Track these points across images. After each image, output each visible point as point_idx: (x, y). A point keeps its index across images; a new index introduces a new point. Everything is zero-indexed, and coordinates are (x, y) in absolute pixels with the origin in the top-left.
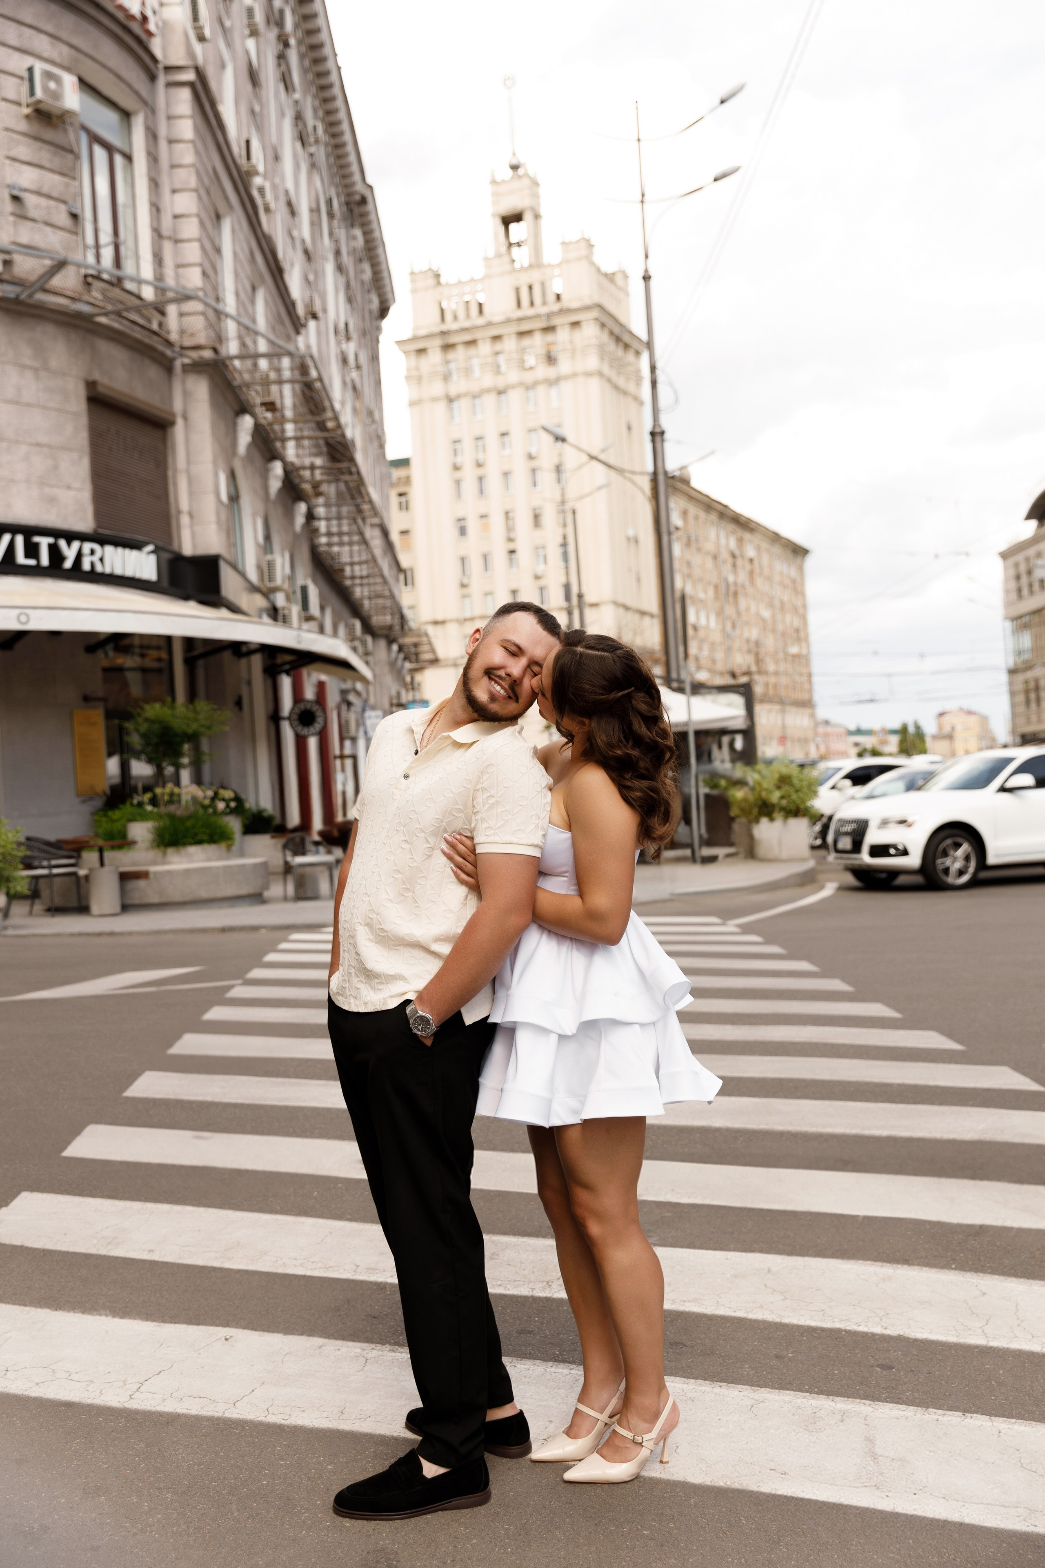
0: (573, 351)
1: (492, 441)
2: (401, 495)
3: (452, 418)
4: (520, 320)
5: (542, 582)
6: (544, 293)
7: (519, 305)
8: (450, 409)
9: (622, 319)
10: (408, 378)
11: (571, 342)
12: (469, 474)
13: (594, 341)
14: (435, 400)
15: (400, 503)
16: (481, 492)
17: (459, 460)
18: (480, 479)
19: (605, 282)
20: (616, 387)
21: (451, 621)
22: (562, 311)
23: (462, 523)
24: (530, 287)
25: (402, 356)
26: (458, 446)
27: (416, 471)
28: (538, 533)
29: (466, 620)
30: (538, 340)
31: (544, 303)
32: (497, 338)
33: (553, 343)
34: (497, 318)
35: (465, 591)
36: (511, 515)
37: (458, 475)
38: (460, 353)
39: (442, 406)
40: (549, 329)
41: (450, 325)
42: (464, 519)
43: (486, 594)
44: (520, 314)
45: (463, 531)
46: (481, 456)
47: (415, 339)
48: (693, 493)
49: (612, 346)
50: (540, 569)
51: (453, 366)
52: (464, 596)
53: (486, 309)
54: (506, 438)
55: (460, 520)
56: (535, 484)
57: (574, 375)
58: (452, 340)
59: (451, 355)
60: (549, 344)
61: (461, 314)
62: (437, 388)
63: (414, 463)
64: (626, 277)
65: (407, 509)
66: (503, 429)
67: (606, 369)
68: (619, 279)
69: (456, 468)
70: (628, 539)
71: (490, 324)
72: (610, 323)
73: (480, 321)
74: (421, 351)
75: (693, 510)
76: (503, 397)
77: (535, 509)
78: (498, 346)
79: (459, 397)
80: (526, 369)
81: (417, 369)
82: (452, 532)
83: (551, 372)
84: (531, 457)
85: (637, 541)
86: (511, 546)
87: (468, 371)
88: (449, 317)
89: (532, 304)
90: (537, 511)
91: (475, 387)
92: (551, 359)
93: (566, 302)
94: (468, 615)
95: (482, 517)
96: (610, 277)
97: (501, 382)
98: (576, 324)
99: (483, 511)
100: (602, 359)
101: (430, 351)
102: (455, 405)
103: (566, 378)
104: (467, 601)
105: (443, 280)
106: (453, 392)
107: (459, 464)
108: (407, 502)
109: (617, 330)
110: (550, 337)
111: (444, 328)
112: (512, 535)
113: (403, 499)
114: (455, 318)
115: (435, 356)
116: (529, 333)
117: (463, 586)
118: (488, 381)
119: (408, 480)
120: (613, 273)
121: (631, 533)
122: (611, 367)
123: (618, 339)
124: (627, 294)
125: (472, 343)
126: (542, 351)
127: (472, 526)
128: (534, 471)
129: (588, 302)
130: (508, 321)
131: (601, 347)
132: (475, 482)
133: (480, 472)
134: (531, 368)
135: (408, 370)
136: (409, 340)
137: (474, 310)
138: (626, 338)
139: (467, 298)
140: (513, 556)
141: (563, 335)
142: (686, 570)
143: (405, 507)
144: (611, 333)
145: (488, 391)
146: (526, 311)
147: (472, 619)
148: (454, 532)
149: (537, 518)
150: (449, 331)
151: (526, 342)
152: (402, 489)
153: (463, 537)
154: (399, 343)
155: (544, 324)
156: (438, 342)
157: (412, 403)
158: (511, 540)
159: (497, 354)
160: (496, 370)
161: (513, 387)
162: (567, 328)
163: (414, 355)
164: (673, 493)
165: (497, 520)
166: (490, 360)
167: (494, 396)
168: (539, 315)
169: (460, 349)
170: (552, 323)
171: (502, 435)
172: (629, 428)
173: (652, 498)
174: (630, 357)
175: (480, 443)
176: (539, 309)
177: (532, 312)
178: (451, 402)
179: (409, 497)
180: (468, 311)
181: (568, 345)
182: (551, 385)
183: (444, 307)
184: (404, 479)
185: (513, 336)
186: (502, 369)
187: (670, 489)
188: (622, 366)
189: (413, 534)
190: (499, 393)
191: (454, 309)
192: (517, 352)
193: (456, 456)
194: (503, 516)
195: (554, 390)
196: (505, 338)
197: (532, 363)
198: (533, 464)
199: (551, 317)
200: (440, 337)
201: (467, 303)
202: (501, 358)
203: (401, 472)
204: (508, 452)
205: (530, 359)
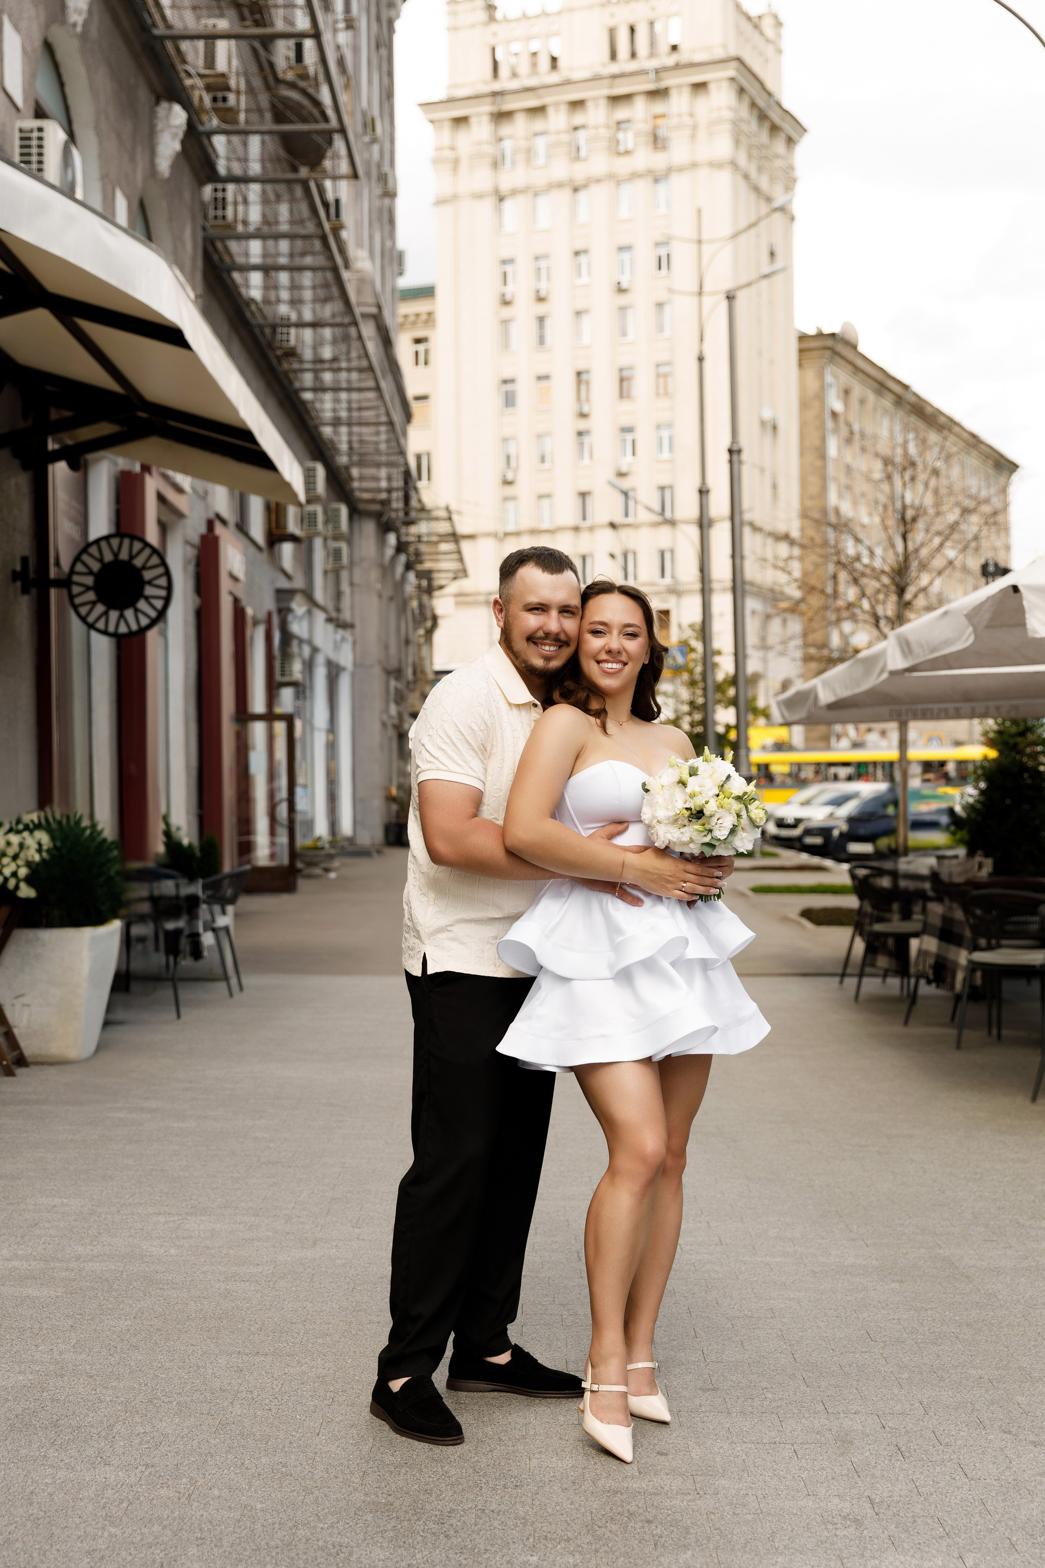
0: (695, 127)
1: (562, 261)
2: (418, 341)
3: (501, 225)
4: (614, 77)
5: (625, 484)
6: (653, 43)
7: (613, 56)
8: (499, 211)
9: (770, 85)
10: (436, 161)
11: (691, 115)
12: (524, 311)
13: (727, 114)
14: (478, 196)
15: (417, 353)
16: (541, 340)
17: (509, 290)
18: (541, 320)
19: (748, 28)
20: (756, 189)
21: (488, 535)
22: (680, 67)
23: (509, 387)
24: (632, 30)
25: (430, 126)
26: (509, 269)
27: (442, 305)
28: (625, 406)
29: (506, 534)
30: (640, 110)
31: (652, 54)
32: (577, 105)
33: (663, 116)
34: (577, 75)
35: (509, 491)
36: (584, 377)
37: (506, 312)
38: (520, 126)
39: (488, 204)
40: (658, 94)
41: (505, 83)
42: (512, 381)
43: (540, 497)
44: (614, 68)
45: (510, 400)
46: (543, 286)
47: (451, 100)
48: (860, 363)
49: (753, 125)
50: (625, 462)
51: (508, 145)
52: (506, 499)
53: (561, 63)
54: (583, 259)
55: (505, 382)
56: (624, 334)
57: (694, 165)
58: (507, 107)
59: (506, 129)
60: (656, 117)
61: (524, 68)
62: (481, 178)
63: (439, 292)
64: (779, 24)
65: (426, 363)
66: (579, 246)
67: (742, 160)
68: (767, 26)
69: (506, 303)
70: (763, 423)
71: (567, 82)
72: (752, 89)
73: (554, 78)
74: (460, 121)
75: (858, 389)
76: (582, 195)
77: (621, 370)
78: (579, 119)
79: (514, 192)
80: (619, 154)
81: (453, 148)
82: (494, 399)
83: (659, 161)
84: (621, 290)
85: (775, 427)
86: (582, 425)
87: (529, 153)
88: (504, 71)
89: (633, 55)
90: (625, 374)
91: (539, 178)
92: (657, 141)
93: (684, 56)
94: (511, 528)
95: (539, 378)
96: (755, 23)
97: (580, 172)
98: (699, 87)
99: (542, 370)
100: (737, 142)
101: (473, 121)
102: (508, 204)
103: (681, 169)
104: (510, 505)
105: (499, 15)
106: (505, 186)
107: (508, 297)
108: (427, 352)
109: (761, 103)
110: (659, 107)
111: (497, 87)
112: (586, 410)
113: (421, 347)
114: (514, 75)
115: (481, 130)
116: (627, 98)
117: (507, 483)
118: (561, 170)
119: (430, 319)
120: (760, 17)
121: (765, 414)
122: (750, 157)
123: (762, 117)
124: (779, 51)
125: (540, 110)
126: (645, 127)
127: (524, 390)
128: (623, 309)
129: (720, 54)
130: (596, 78)
131: (735, 123)
132: (534, 325)
133: (541, 309)
134: (627, 153)
135: (439, 149)
136: (441, 102)
137: (544, 63)
138: (775, 115)
139: (534, 46)
140: (587, 440)
141: (679, 103)
142: (843, 480)
143: (422, 360)
144: (753, 104)
145: (560, 185)
146: (624, 64)
147: (517, 534)
148: (497, 401)
149: (624, 381)
150: (504, 91)
151: (622, 113)
152: (420, 334)
153: (509, 409)
154: (426, 106)
155: (651, 87)
156: (487, 108)
157: (440, 202)
158: (583, 415)
159: (576, 129)
160: (573, 154)
161: (598, 181)
162: (686, 92)
163: (447, 126)
164: (831, 361)
165: (564, 383)
166: (565, 137)
167: (567, 193)
168: (643, 72)
169: (520, 120)
170: (663, 84)
171: (577, 253)
172: (772, 254)
173: (800, 365)
174: (780, 146)
175: (543, 264)
176: (644, 62)
177: (632, 66)
178: (501, 199)
179: (431, 345)
180: (534, 65)
181: (686, 120)
182: (656, 180)
183: (499, 56)
184: (424, 317)
185: (603, 103)
186: (583, 153)
187: (828, 353)
188: (766, 158)
189: (432, 400)
190: (576, 190)
191: (513, 60)
192: (608, 127)
193: (505, 284)
194: (571, 379)
195: (662, 188)
196: (590, 105)
197: (630, 146)
198: (623, 300)
199: (663, 75)
200: (489, 99)
201: (534, 54)
202: (582, 135)
203: (420, 307)
204: (584, 279)
205: (627, 139)
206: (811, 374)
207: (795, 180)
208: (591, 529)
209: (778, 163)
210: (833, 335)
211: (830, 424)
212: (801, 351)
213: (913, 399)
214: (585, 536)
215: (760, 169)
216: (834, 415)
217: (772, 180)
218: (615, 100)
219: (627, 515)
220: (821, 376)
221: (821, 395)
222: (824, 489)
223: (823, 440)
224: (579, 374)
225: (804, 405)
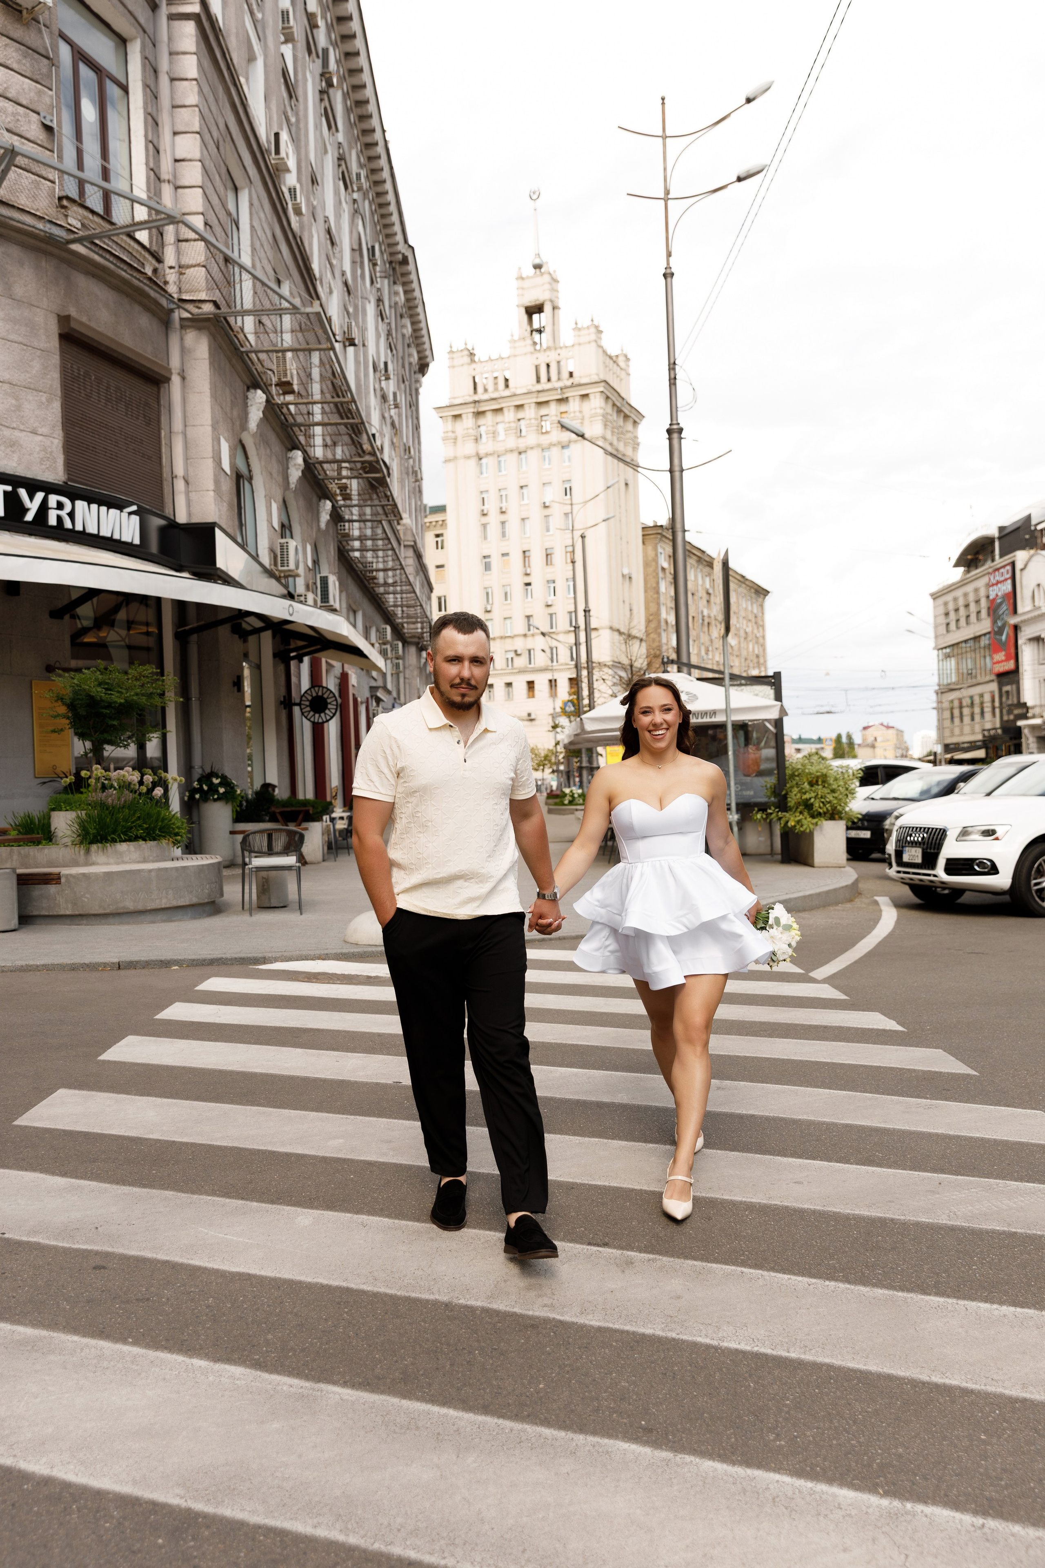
0: (583, 418)
1: (513, 491)
2: (437, 536)
3: (480, 473)
4: (539, 392)
5: (552, 610)
6: (559, 373)
7: (538, 380)
8: (479, 465)
9: (623, 393)
10: (445, 439)
11: (581, 412)
12: (494, 519)
13: (600, 411)
14: (468, 457)
15: (437, 542)
16: (504, 534)
17: (485, 508)
18: (503, 523)
19: (610, 363)
20: (617, 450)
22: (573, 386)
23: (487, 560)
24: (548, 366)
25: (441, 420)
26: (484, 495)
27: (450, 516)
28: (550, 569)
30: (553, 409)
31: (559, 379)
32: (519, 407)
33: (566, 412)
34: (519, 392)
36: (527, 554)
37: (484, 520)
38: (489, 419)
39: (473, 462)
40: (563, 401)
41: (481, 396)
42: (489, 557)
43: (505, 619)
44: (539, 387)
45: (487, 567)
46: (504, 505)
47: (451, 406)
49: (614, 415)
50: (551, 599)
51: (483, 429)
53: (511, 383)
54: (525, 490)
55: (484, 557)
56: (548, 530)
58: (481, 409)
59: (481, 421)
60: (562, 413)
61: (490, 388)
62: (469, 448)
63: (448, 509)
64: (628, 360)
65: (442, 548)
66: (522, 483)
67: (609, 436)
68: (622, 361)
69: (484, 515)
70: (623, 576)
71: (514, 395)
72: (614, 397)
73: (507, 393)
74: (457, 417)
76: (523, 456)
77: (547, 550)
78: (520, 415)
79: (487, 455)
80: (543, 433)
81: (453, 432)
82: (479, 566)
83: (564, 436)
84: (546, 507)
85: (630, 578)
86: (527, 580)
87: (495, 434)
88: (480, 389)
89: (549, 379)
90: (549, 552)
91: (501, 448)
93: (576, 379)
95: (503, 555)
96: (615, 360)
97: (522, 443)
98: (585, 396)
99: (505, 551)
100: (606, 425)
101: (464, 416)
102: (484, 461)
105: (477, 358)
106: (482, 452)
107: (485, 512)
108: (442, 541)
109: (618, 403)
110: (563, 408)
111: (476, 398)
112: (528, 571)
113: (439, 539)
114: (486, 390)
115: (468, 421)
116: (546, 403)
117: (487, 611)
118: (512, 442)
119: (444, 524)
120: (617, 357)
121: (626, 571)
122: (613, 432)
123: (619, 411)
124: (628, 376)
125: (500, 410)
126: (556, 419)
127: (495, 561)
128: (547, 517)
129: (595, 378)
130: (529, 393)
131: (605, 416)
132: (500, 526)
133: (503, 518)
134: (547, 432)
135: (446, 432)
136: (447, 407)
137: (501, 384)
138: (626, 410)
139: (496, 373)
140: (529, 588)
141: (574, 405)
143: (440, 546)
144: (614, 405)
145: (511, 451)
146: (544, 385)
148: (481, 567)
149: (549, 557)
150: (480, 400)
151: (544, 411)
152: (438, 532)
153: (487, 571)
154: (436, 409)
155: (559, 397)
156: (471, 409)
157: (447, 461)
158: (527, 575)
159: (519, 420)
160: (519, 434)
161: (532, 448)
162: (578, 399)
163: (450, 419)
164: (661, 540)
165: (516, 558)
166: (513, 425)
167: (516, 454)
168: (555, 389)
169: (489, 415)
170: (565, 396)
171: (522, 487)
172: (627, 484)
173: (644, 543)
174: (629, 426)
175: (503, 493)
176: (555, 384)
177: (549, 386)
178: (480, 459)
179: (444, 538)
180: (496, 384)
181: (578, 414)
182: (563, 447)
183: (477, 380)
184: (440, 523)
185: (533, 405)
186: (523, 433)
187: (659, 536)
188: (622, 433)
189: (446, 568)
190: (520, 453)
191: (485, 381)
192: (536, 419)
193: (484, 505)
194: (521, 555)
195: (566, 451)
196: (526, 407)
197: (548, 429)
198: (547, 512)
199: (564, 391)
200: (472, 405)
201: (496, 378)
202: (522, 422)
203: (438, 517)
204: (526, 501)
205: (547, 425)
206: (650, 548)
207: (638, 444)
208: (533, 635)
209: (629, 435)
210: (662, 526)
211: (661, 575)
212: (643, 535)
213: (707, 559)
214: (529, 639)
215: (618, 439)
216: (663, 569)
217: (626, 444)
218: (539, 404)
219: (552, 628)
220: (656, 549)
221: (656, 559)
222: (659, 609)
223: (658, 583)
224: (524, 552)
225: (646, 565)
